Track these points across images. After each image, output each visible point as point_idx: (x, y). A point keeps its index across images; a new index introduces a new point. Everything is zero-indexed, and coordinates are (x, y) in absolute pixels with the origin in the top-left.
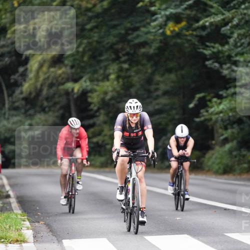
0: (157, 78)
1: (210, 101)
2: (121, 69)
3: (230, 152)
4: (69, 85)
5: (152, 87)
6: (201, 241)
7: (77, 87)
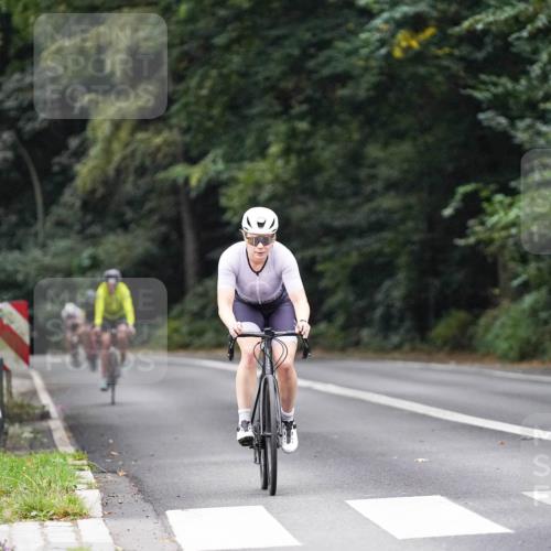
0: (373, 151)
1: (488, 200)
2: (293, 134)
3: (534, 312)
4: (179, 171)
5: (363, 173)
6: (472, 509)
7: (196, 175)
